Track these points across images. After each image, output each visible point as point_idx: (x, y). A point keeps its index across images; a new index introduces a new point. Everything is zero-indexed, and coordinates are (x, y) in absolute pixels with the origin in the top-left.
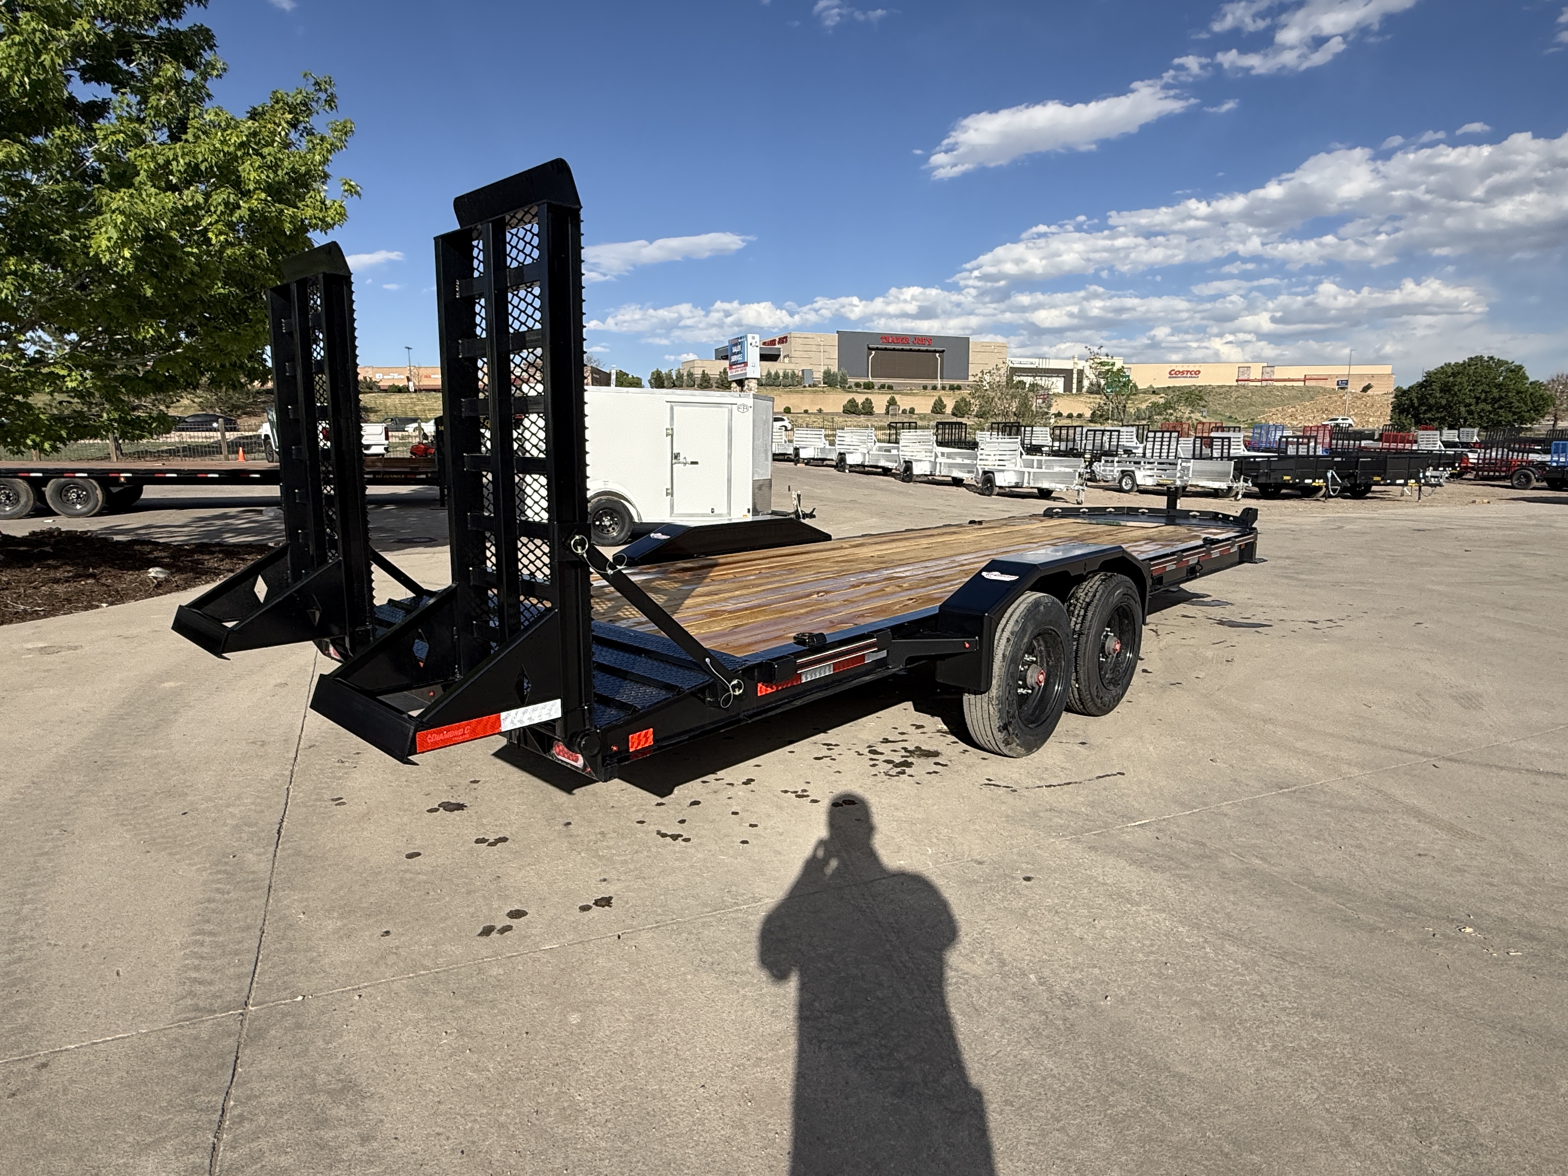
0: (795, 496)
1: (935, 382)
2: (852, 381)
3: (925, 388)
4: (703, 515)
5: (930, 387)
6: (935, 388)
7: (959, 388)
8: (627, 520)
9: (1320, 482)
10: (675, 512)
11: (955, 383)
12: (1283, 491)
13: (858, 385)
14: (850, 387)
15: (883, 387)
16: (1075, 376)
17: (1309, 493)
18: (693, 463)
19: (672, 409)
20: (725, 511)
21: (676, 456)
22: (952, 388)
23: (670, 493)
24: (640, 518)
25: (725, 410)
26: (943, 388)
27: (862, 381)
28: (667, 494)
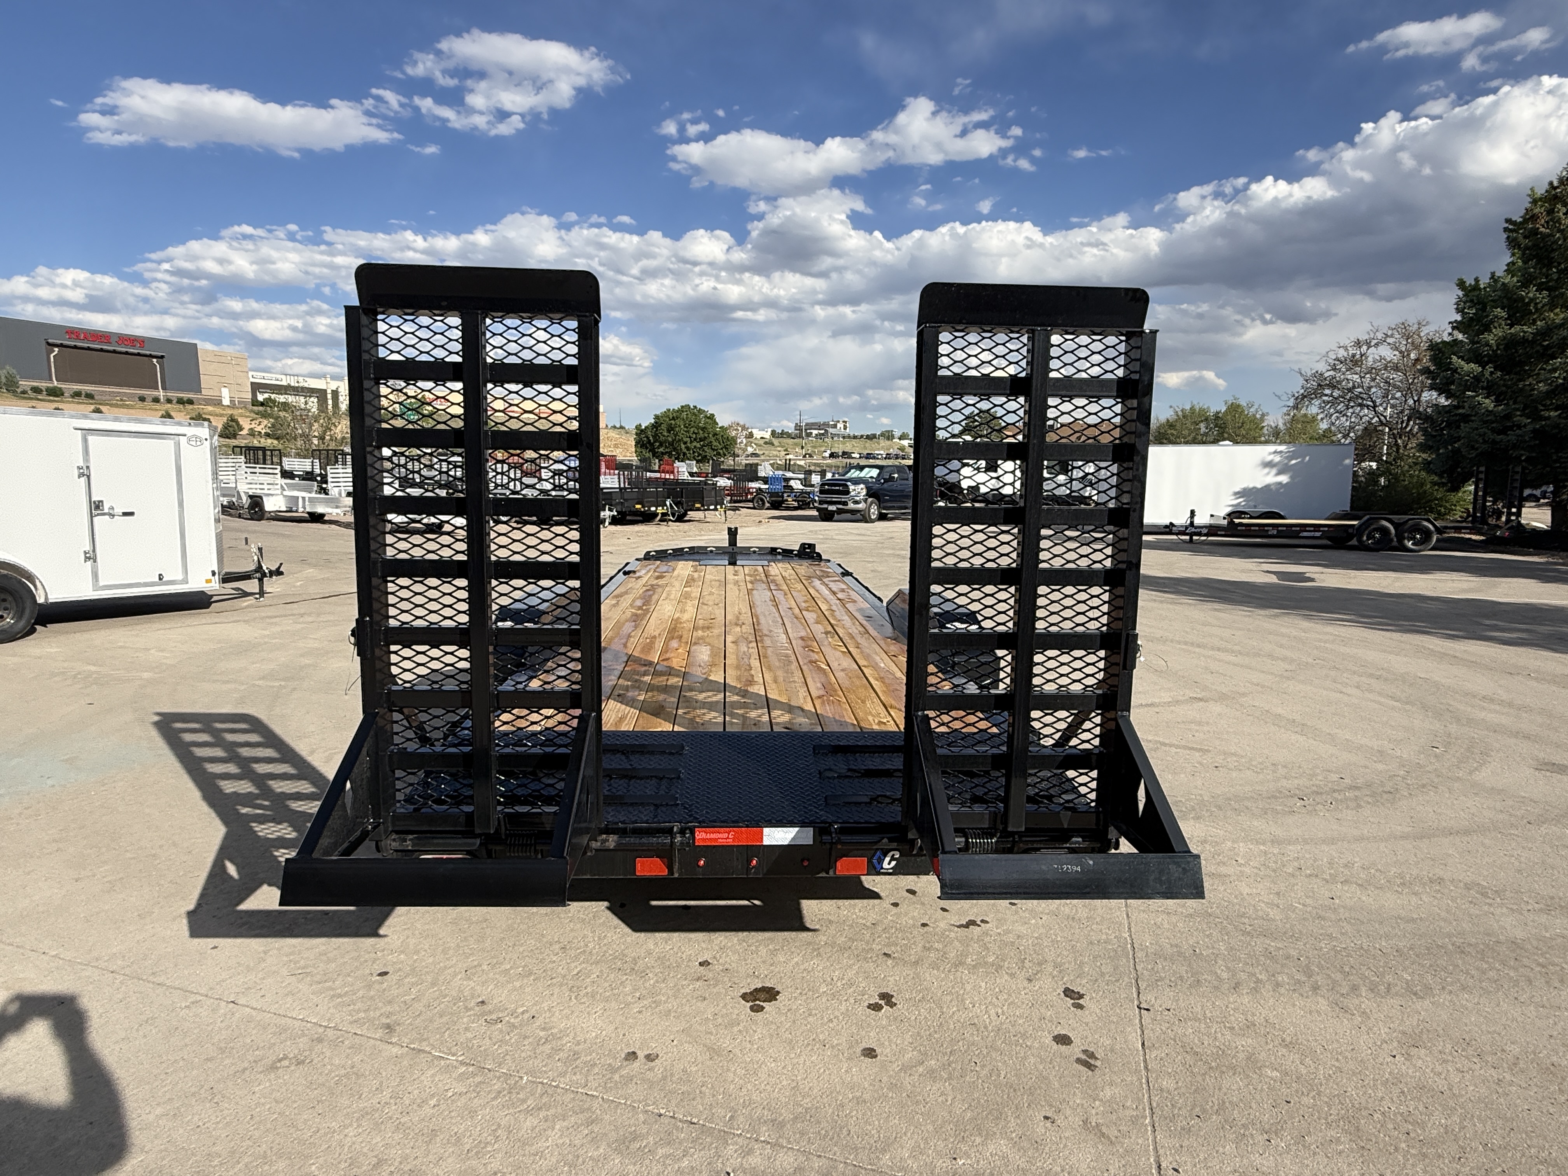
0: (255, 550)
1: (155, 393)
2: (25, 384)
3: (142, 399)
4: (146, 585)
5: (149, 399)
6: (156, 400)
7: (190, 402)
8: (28, 604)
9: (660, 510)
10: (101, 583)
11: (185, 396)
12: (628, 518)
13: (36, 390)
14: (24, 392)
15: (77, 394)
16: (329, 396)
17: (648, 518)
18: (125, 514)
19: (85, 441)
20: (180, 577)
21: (96, 507)
22: (180, 401)
23: (91, 557)
24: (46, 598)
25: (170, 443)
26: (169, 401)
27: (43, 385)
28: (87, 559)
